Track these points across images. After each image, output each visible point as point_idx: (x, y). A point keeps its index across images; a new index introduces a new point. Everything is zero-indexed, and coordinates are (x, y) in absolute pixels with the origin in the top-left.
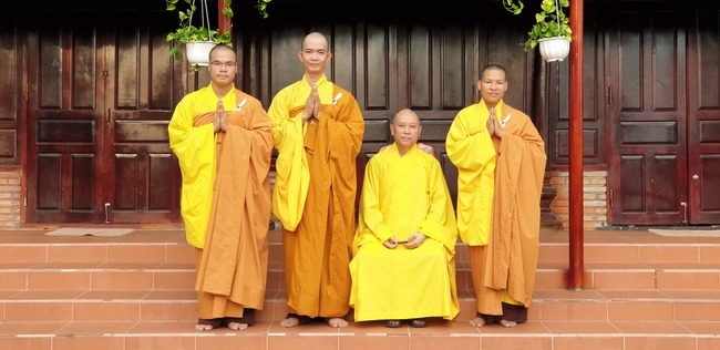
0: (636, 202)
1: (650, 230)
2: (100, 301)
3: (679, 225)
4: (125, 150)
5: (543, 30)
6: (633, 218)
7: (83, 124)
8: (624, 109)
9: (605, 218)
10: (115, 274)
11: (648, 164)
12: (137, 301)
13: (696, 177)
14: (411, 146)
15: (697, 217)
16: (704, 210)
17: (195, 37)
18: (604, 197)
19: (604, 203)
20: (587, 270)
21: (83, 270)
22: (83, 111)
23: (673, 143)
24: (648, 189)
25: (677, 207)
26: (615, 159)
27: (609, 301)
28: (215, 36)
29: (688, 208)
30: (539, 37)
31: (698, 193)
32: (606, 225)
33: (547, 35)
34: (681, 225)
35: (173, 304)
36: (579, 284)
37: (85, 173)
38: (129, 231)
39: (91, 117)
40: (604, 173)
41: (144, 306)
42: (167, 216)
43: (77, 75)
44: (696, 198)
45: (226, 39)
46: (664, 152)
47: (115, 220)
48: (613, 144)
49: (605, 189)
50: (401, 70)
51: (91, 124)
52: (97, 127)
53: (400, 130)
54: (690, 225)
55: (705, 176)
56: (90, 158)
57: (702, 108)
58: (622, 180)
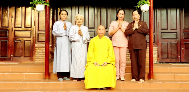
0: (166, 56)
1: (170, 64)
2: (8, 82)
3: (178, 63)
4: (17, 39)
5: (142, 2)
6: (165, 60)
7: (5, 32)
8: (162, 29)
9: (157, 60)
10: (13, 74)
11: (169, 45)
12: (19, 82)
13: (183, 48)
14: (103, 36)
15: (183, 60)
16: (185, 58)
17: (38, 3)
18: (157, 54)
19: (157, 56)
20: (154, 74)
21: (3, 73)
22: (5, 28)
23: (176, 39)
24: (169, 52)
25: (177, 57)
26: (160, 43)
27: (162, 82)
28: (44, 3)
29: (181, 57)
30: (140, 5)
31: (183, 53)
32: (157, 62)
33: (143, 4)
34: (179, 63)
35: (30, 83)
36: (152, 78)
37: (5, 46)
38: (18, 63)
39: (7, 30)
40: (157, 47)
41: (21, 83)
42: (29, 59)
43: (3, 17)
44: (183, 55)
45: (48, 4)
46: (174, 41)
47: (14, 60)
48: (159, 39)
49: (157, 52)
50: (98, 17)
51: (7, 32)
52: (9, 32)
53: (99, 31)
54: (181, 62)
55: (185, 48)
56: (7, 42)
57: (184, 29)
58: (162, 49)
